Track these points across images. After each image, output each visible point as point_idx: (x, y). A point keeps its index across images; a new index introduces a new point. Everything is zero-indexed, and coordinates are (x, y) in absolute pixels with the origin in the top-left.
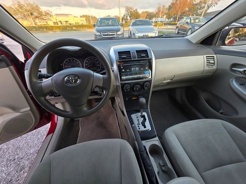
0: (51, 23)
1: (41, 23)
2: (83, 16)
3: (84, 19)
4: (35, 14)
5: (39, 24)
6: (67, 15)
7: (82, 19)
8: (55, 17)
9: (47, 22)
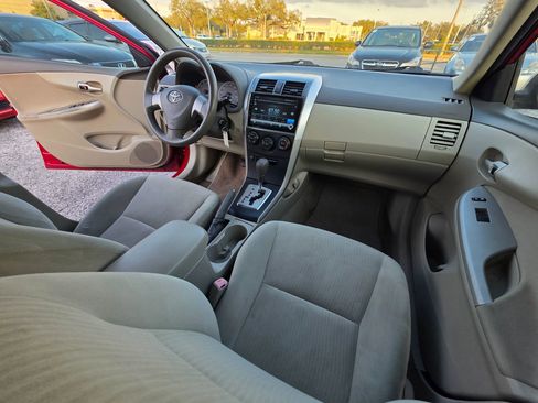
0: (292, 36)
1: (276, 36)
2: (361, 23)
3: (360, 29)
4: (274, 17)
5: (272, 36)
6: (326, 21)
7: (354, 29)
8: (303, 24)
9: (286, 34)
